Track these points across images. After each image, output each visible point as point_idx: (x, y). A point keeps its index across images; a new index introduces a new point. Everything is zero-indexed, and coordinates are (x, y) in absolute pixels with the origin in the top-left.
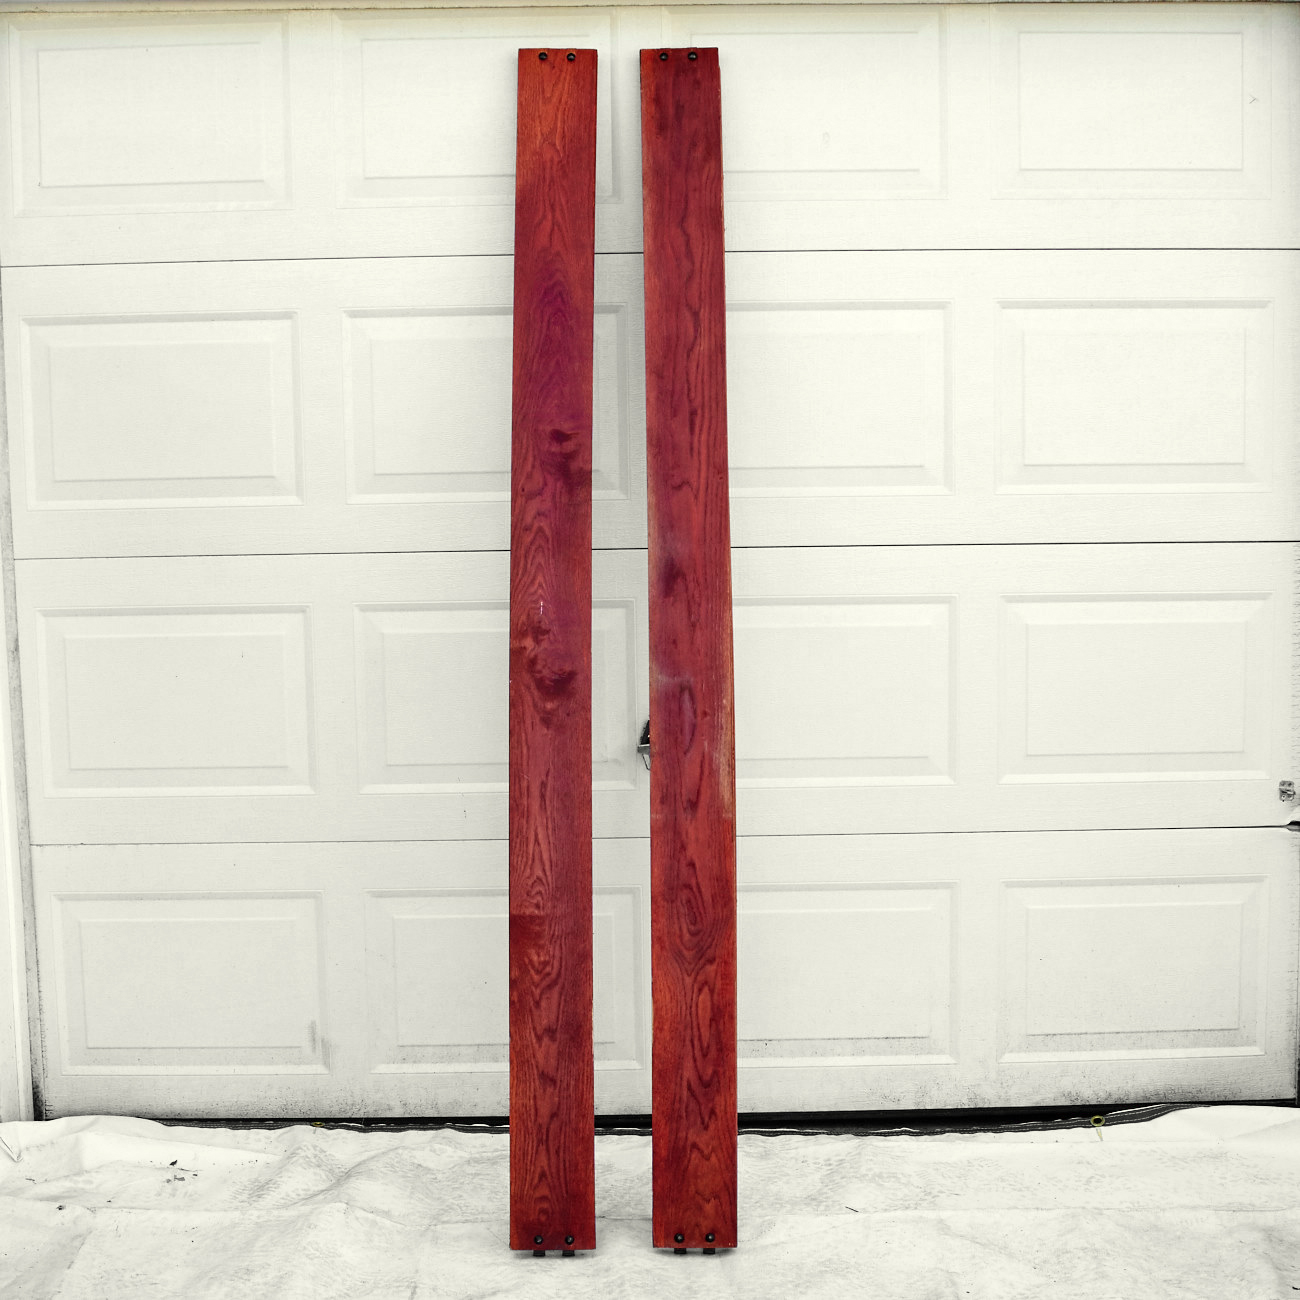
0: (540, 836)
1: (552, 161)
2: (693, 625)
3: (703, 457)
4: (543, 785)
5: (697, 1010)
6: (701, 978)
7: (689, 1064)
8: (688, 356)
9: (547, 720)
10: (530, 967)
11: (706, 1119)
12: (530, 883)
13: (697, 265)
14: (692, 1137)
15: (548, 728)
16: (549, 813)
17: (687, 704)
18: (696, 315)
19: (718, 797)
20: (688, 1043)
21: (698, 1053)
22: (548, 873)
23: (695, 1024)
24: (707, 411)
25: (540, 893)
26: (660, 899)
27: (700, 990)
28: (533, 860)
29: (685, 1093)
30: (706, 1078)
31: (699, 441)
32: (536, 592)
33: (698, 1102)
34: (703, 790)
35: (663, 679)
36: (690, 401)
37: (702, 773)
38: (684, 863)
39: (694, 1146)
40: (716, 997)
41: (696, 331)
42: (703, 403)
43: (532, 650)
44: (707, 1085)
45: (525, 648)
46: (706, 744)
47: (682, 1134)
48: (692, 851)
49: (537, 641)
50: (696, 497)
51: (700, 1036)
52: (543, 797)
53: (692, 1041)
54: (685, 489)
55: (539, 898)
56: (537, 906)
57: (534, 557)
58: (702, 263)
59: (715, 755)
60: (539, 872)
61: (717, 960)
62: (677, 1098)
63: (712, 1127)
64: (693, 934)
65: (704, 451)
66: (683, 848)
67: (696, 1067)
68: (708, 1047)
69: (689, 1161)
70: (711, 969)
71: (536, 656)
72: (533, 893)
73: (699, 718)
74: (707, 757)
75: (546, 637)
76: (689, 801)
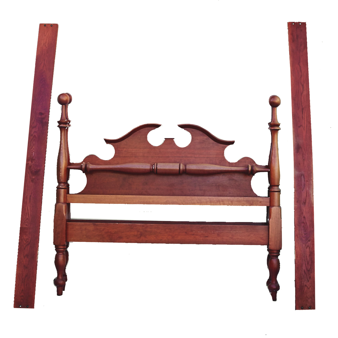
0: (29, 208)
1: (45, 49)
2: (304, 160)
3: (306, 119)
4: (30, 196)
5: (306, 252)
6: (307, 245)
7: (304, 266)
8: (301, 95)
9: (32, 181)
10: (23, 240)
11: (309, 279)
12: (25, 219)
13: (303, 74)
14: (305, 284)
15: (33, 183)
16: (31, 203)
17: (303, 179)
18: (303, 86)
19: (311, 201)
20: (304, 260)
21: (306, 263)
22: (30, 217)
23: (305, 256)
24: (306, 109)
25: (27, 222)
26: (297, 225)
27: (307, 248)
28: (27, 214)
29: (303, 273)
30: (308, 269)
31: (304, 116)
32: (32, 150)
33: (306, 275)
34: (307, 200)
35: (297, 173)
36: (302, 106)
37: (307, 196)
38: (302, 217)
39: (306, 285)
40: (310, 249)
41: (303, 89)
42: (305, 106)
43: (31, 164)
44: (309, 271)
45: (29, 163)
46: (307, 188)
47: (303, 283)
48: (304, 214)
49: (32, 162)
50: (304, 129)
51: (307, 259)
52: (30, 199)
53: (305, 261)
54: (301, 127)
55: (27, 223)
56: (26, 225)
57: (33, 142)
58: (304, 73)
59: (310, 191)
60: (27, 217)
61: (311, 240)
62: (301, 273)
63: (310, 281)
64: (305, 234)
65: (306, 118)
66: (302, 213)
67: (306, 266)
68: (309, 261)
69: (304, 289)
70: (309, 243)
71: (31, 165)
72: (26, 222)
73: (306, 182)
74: (308, 191)
75: (34, 161)
76: (304, 202)
